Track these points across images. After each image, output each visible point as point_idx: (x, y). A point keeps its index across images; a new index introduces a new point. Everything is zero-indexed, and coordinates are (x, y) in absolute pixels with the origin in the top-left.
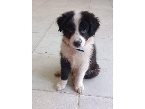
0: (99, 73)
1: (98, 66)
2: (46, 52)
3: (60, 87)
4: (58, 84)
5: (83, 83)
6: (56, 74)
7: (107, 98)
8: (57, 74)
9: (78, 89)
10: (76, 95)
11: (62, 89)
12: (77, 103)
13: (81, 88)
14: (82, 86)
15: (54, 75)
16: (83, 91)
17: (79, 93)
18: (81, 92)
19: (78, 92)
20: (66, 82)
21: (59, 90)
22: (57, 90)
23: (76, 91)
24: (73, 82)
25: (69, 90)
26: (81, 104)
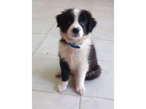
0: (101, 74)
1: (100, 67)
2: (48, 53)
3: (61, 88)
4: (59, 85)
5: (85, 84)
6: (57, 75)
7: (108, 99)
8: (59, 75)
9: (79, 90)
10: (77, 96)
11: (63, 90)
12: (78, 104)
13: (82, 90)
14: (84, 88)
15: (55, 76)
16: (84, 93)
17: (81, 95)
18: (82, 93)
19: (79, 93)
20: (66, 83)
21: (60, 91)
22: (58, 91)
23: (77, 93)
24: (75, 83)
25: (70, 91)
26: (82, 106)
